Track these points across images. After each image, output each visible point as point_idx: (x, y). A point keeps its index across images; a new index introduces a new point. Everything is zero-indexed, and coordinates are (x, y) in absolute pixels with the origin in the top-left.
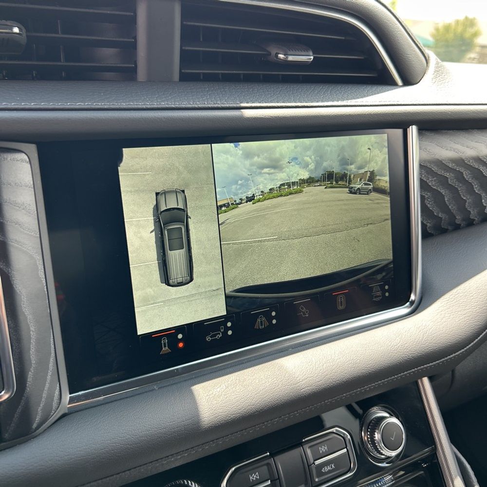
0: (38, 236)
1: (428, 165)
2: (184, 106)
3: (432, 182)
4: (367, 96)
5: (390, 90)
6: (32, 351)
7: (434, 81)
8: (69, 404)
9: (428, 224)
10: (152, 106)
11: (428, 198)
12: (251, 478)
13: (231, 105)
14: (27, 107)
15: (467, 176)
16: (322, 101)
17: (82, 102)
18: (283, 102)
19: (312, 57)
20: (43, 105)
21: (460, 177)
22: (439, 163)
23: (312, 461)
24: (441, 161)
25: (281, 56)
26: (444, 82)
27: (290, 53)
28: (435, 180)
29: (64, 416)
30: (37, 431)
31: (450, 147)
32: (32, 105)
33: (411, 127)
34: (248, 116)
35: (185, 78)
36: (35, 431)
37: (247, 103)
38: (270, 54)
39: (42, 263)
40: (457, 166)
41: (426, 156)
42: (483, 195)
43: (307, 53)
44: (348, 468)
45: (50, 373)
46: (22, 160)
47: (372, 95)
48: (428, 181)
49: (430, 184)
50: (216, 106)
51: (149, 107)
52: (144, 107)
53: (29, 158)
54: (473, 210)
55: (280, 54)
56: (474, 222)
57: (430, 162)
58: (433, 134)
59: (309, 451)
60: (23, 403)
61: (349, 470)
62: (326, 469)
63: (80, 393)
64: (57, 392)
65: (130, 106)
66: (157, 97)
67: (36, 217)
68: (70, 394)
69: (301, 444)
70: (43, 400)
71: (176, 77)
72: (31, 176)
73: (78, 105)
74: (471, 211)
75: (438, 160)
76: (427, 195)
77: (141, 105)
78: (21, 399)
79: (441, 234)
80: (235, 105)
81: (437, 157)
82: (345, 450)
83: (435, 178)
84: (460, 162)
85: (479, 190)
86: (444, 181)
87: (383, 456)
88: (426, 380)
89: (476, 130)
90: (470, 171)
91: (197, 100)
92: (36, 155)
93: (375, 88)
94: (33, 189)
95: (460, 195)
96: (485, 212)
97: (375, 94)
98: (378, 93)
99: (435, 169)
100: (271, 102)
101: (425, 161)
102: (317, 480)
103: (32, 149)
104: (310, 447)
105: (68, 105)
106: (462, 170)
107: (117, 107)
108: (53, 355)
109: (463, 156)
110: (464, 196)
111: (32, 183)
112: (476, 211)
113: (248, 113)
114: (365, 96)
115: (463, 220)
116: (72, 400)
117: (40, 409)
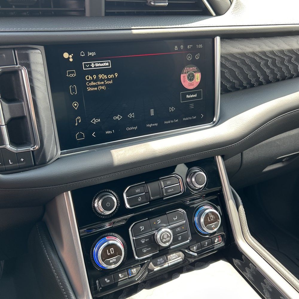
0: (46, 85)
1: (226, 56)
2: (105, 29)
3: (228, 65)
4: (194, 22)
5: (207, 19)
6: (46, 131)
7: (232, 13)
8: (60, 155)
9: (228, 86)
10: (92, 29)
11: (227, 72)
12: (136, 191)
13: (127, 28)
14: (40, 30)
15: (248, 62)
16: (171, 25)
17: (62, 27)
18: (152, 26)
19: (167, 3)
20: (46, 29)
21: (243, 62)
22: (232, 55)
23: (163, 187)
24: (233, 54)
25: (152, 3)
26: (238, 13)
27: (156, 2)
28: (230, 64)
29: (58, 159)
30: (49, 163)
31: (238, 47)
32: (42, 29)
33: (216, 37)
34: (135, 33)
35: (107, 14)
36: (48, 163)
37: (135, 26)
38: (147, 2)
39: (48, 96)
40: (242, 57)
41: (224, 52)
42: (258, 71)
43: (165, 2)
44: (180, 191)
45: (53, 141)
46: (39, 53)
47: (197, 21)
48: (226, 64)
49: (227, 65)
50: (120, 28)
51: (90, 29)
52: (88, 29)
53: (41, 52)
54: (253, 79)
55: (152, 2)
56: (255, 86)
57: (227, 54)
58: (229, 41)
59: (162, 183)
60: (43, 151)
61: (180, 192)
62: (170, 191)
63: (65, 151)
64: (56, 149)
65: (82, 29)
66: (94, 25)
67: (45, 77)
68: (61, 151)
69: (159, 180)
70: (50, 151)
71: (103, 14)
72: (42, 59)
73: (61, 29)
74: (252, 80)
75: (232, 54)
76: (226, 71)
77: (87, 29)
78: (42, 150)
79: (236, 91)
80: (129, 28)
81: (230, 52)
82: (179, 184)
83: (230, 63)
84: (244, 54)
85: (255, 69)
86: (235, 64)
87: (197, 188)
88: (220, 157)
89: (254, 38)
90: (249, 59)
91: (112, 26)
92: (44, 51)
93: (199, 18)
94: (43, 65)
95: (244, 71)
96: (260, 81)
97: (198, 21)
98: (200, 21)
99: (229, 58)
100: (146, 26)
101: (224, 54)
102: (165, 194)
103: (42, 48)
104: (162, 181)
105: (56, 29)
106: (245, 59)
107: (77, 30)
108: (54, 134)
109: (245, 52)
110: (246, 72)
111: (43, 62)
112: (254, 80)
113: (135, 32)
114: (193, 22)
115: (247, 84)
116: (61, 154)
117: (49, 154)
